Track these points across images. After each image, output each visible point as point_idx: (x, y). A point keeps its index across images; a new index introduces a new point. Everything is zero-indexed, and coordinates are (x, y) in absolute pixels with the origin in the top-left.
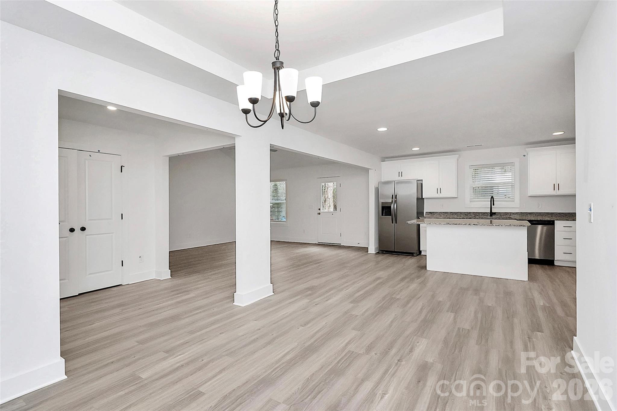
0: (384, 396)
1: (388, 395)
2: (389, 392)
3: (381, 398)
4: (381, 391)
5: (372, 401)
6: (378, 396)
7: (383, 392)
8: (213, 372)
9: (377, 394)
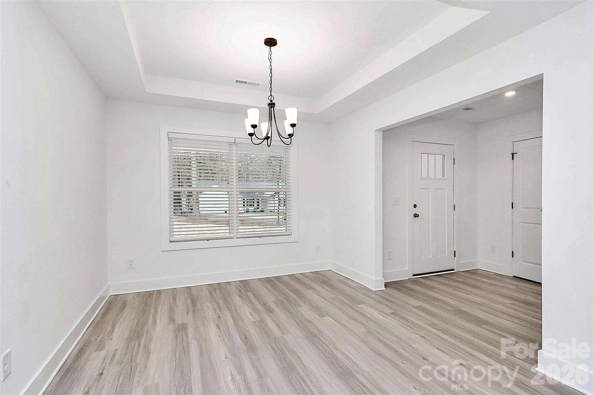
0: (232, 377)
1: (230, 380)
2: (231, 383)
3: (232, 373)
4: (238, 379)
5: (236, 368)
6: (235, 373)
7: (235, 379)
8: (344, 322)
9: (238, 374)
